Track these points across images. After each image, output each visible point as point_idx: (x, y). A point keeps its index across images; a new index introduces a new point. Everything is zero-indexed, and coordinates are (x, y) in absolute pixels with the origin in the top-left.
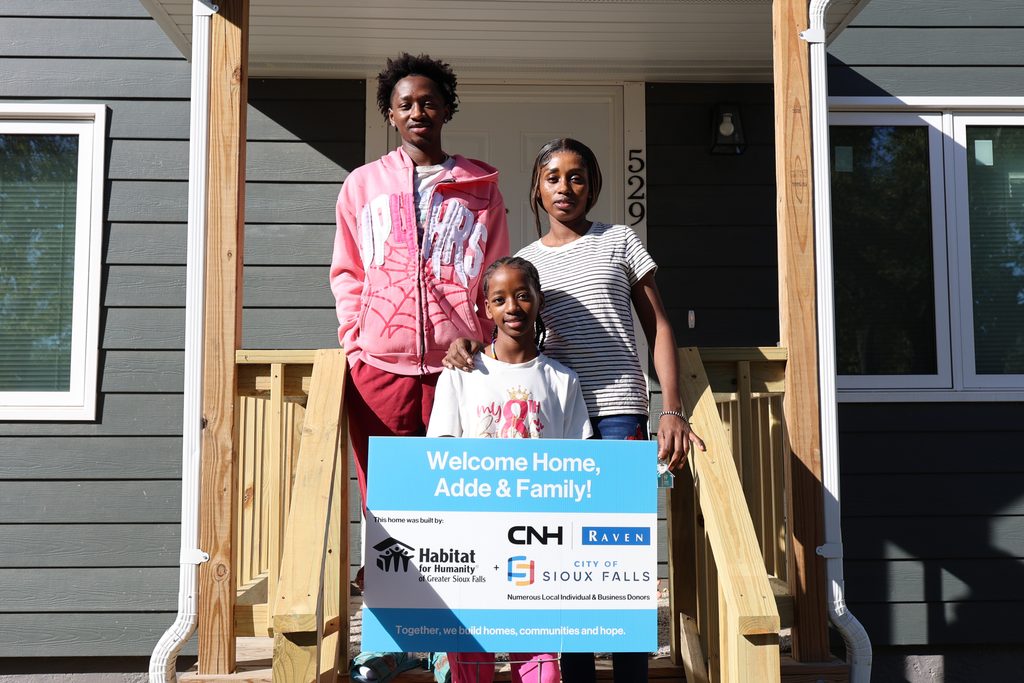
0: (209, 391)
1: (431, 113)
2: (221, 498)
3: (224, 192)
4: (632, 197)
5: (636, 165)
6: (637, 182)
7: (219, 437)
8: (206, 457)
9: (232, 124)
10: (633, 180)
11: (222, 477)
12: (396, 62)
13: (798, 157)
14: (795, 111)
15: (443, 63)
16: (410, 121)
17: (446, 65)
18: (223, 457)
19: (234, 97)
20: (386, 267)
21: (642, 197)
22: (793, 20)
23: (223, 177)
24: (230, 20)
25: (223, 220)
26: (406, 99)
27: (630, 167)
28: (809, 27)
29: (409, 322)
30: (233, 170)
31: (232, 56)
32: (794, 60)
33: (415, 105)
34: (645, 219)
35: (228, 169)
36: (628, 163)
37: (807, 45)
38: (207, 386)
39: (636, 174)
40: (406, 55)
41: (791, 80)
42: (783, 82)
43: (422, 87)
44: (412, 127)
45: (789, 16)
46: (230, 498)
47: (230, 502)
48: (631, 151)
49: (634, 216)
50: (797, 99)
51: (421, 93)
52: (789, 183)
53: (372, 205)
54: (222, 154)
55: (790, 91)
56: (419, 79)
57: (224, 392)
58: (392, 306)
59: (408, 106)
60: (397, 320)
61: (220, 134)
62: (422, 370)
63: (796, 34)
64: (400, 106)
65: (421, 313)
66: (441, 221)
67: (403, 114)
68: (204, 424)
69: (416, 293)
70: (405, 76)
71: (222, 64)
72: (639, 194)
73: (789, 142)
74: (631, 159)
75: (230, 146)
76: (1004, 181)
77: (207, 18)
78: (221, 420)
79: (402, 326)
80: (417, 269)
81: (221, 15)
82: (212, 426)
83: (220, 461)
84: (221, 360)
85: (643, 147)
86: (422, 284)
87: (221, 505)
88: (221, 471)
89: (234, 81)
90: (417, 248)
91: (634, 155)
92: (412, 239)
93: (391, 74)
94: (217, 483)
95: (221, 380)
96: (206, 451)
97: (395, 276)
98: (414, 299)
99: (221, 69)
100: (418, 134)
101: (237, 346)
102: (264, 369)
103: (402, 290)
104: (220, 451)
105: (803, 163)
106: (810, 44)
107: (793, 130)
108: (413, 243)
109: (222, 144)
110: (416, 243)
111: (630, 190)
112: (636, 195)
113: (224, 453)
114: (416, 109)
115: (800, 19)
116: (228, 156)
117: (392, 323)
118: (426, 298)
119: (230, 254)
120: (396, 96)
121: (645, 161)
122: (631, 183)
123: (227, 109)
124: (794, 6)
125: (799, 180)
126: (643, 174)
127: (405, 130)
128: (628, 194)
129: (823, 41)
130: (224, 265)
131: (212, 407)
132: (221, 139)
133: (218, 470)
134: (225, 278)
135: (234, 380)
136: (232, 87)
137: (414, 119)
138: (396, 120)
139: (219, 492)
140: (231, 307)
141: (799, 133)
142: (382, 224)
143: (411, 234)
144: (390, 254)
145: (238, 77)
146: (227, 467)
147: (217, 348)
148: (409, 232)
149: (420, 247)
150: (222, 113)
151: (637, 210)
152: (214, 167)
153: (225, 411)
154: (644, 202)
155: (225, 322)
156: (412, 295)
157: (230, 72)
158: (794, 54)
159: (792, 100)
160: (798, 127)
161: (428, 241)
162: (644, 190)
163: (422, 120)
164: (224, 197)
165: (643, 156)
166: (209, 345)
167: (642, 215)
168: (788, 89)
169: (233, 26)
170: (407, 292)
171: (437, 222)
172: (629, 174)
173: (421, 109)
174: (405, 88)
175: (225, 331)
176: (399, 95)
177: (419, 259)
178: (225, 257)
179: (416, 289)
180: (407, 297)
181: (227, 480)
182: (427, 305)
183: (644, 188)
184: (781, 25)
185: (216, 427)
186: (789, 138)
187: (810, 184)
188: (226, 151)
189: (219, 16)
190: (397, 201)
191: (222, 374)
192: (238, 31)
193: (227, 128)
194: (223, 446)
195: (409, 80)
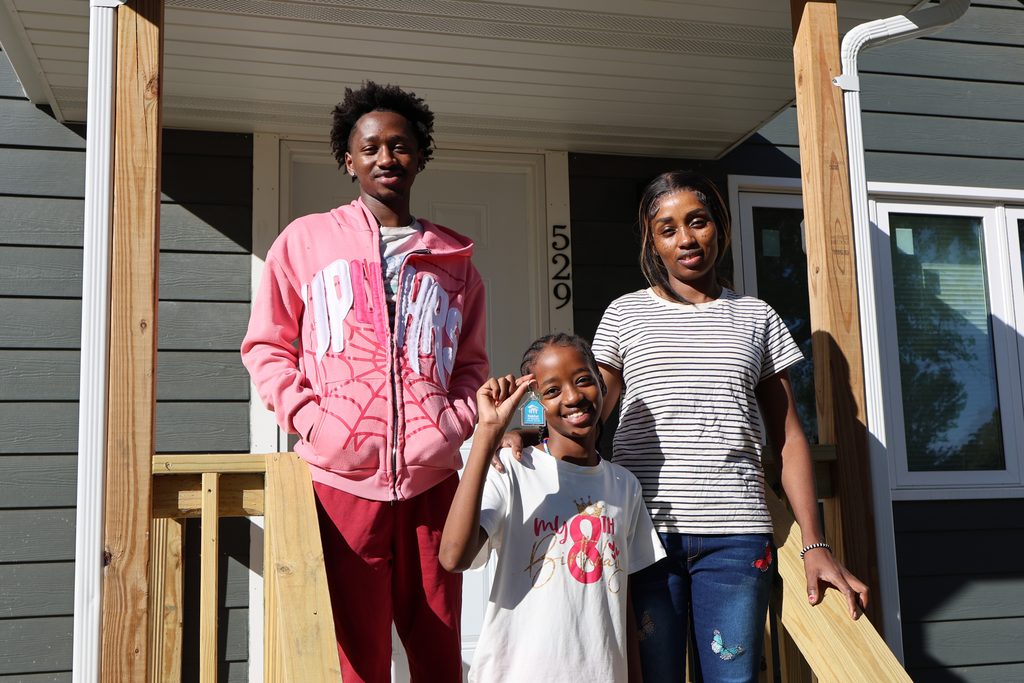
0: (112, 513)
1: (403, 158)
2: (131, 663)
3: (135, 240)
4: (556, 277)
5: (561, 242)
6: (561, 261)
7: (128, 577)
8: (110, 606)
9: (146, 151)
10: (559, 259)
11: (133, 633)
12: (358, 93)
13: (837, 221)
14: (832, 168)
15: (416, 98)
16: (376, 168)
17: (420, 100)
18: (135, 605)
19: (149, 116)
20: (346, 354)
21: (567, 278)
22: (825, 64)
23: (134, 220)
24: (143, 15)
25: (135, 279)
26: (371, 140)
27: (554, 244)
28: (842, 73)
29: (379, 428)
30: (148, 213)
31: (146, 61)
32: (828, 109)
33: (383, 149)
34: (571, 302)
35: (141, 210)
36: (551, 240)
37: (841, 93)
38: (111, 506)
39: (560, 252)
40: (371, 84)
41: (826, 132)
42: (818, 134)
43: (392, 125)
44: (377, 176)
45: (821, 59)
46: (144, 662)
47: (144, 668)
48: (555, 227)
49: (559, 298)
50: (833, 153)
51: (391, 133)
52: (830, 251)
53: (326, 271)
54: (133, 189)
55: (825, 145)
56: (388, 116)
57: (135, 514)
58: (356, 408)
59: (374, 150)
60: (364, 426)
61: (130, 164)
62: (395, 493)
63: (829, 81)
64: (363, 150)
65: (395, 416)
66: (414, 300)
67: (366, 160)
68: (106, 559)
69: (387, 390)
70: (368, 110)
71: (132, 71)
72: (564, 274)
73: (827, 203)
74: (554, 235)
75: (144, 180)
76: (918, 270)
77: (111, 10)
78: (132, 553)
79: (371, 434)
80: (389, 359)
81: (130, 7)
82: (119, 562)
83: (130, 611)
84: (131, 469)
85: (567, 222)
86: (397, 378)
87: (131, 673)
88: (132, 625)
89: (149, 94)
90: (389, 332)
91: (558, 231)
92: (381, 320)
93: (350, 109)
94: (125, 642)
95: (132, 497)
96: (110, 597)
97: (360, 368)
98: (386, 399)
99: (131, 79)
100: (386, 185)
101: (154, 452)
102: (193, 481)
103: (369, 386)
104: (129, 597)
105: (844, 228)
106: (844, 91)
107: (831, 189)
108: (382, 326)
109: (132, 176)
110: (387, 326)
111: (554, 269)
112: (562, 275)
113: (135, 599)
114: (384, 154)
115: (831, 63)
116: (140, 193)
117: (357, 431)
118: (402, 397)
119: (143, 325)
120: (357, 136)
121: (569, 237)
122: (555, 262)
123: (139, 132)
124: (825, 47)
125: (840, 247)
126: (568, 252)
127: (368, 180)
128: (553, 273)
129: (858, 89)
130: (136, 338)
131: (118, 534)
132: (130, 168)
133: (127, 624)
134: (137, 358)
135: (150, 496)
136: (147, 102)
137: (382, 167)
138: (355, 168)
139: (128, 655)
140: (145, 397)
141: (837, 193)
142: (339, 296)
143: (380, 314)
144: (351, 337)
145: (155, 90)
146: (140, 619)
147: (125, 453)
148: (376, 312)
149: (392, 331)
150: (133, 135)
151: (562, 292)
152: (120, 207)
153: (138, 540)
154: (570, 283)
155: (137, 416)
156: (381, 394)
157: (143, 85)
158: (828, 101)
159: (828, 154)
160: (836, 186)
161: (401, 324)
162: (569, 270)
163: (392, 169)
164: (135, 247)
165: (567, 232)
166: (115, 448)
167: (568, 297)
168: (823, 142)
169: (147, 21)
170: (375, 389)
171: (410, 301)
172: (552, 252)
173: (391, 155)
174: (370, 126)
175: (137, 430)
176: (361, 135)
177: (392, 347)
178: (137, 328)
179: (388, 384)
180: (376, 395)
181: (140, 638)
182: (403, 405)
183: (570, 266)
184: (813, 68)
185: (124, 562)
186: (827, 198)
187: (852, 252)
188: (137, 187)
189: (127, 8)
190: (360, 270)
191: (132, 489)
192: (155, 30)
193: (139, 156)
194: (135, 590)
195: (376, 116)
